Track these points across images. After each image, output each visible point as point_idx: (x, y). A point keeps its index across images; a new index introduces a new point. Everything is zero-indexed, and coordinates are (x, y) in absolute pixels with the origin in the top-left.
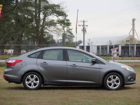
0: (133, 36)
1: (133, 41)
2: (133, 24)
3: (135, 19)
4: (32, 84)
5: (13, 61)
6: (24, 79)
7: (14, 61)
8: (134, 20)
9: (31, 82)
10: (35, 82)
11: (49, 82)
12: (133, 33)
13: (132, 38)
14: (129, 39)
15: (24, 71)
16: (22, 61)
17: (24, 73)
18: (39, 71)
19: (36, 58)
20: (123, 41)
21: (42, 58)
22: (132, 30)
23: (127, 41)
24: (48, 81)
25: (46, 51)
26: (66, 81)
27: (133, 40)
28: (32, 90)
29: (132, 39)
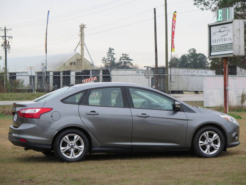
0: (82, 55)
1: (82, 64)
2: (82, 34)
3: (84, 26)
4: (72, 150)
5: (35, 111)
6: (58, 143)
7: (37, 111)
8: (82, 27)
9: (69, 147)
10: (76, 147)
11: (101, 147)
12: (82, 49)
13: (80, 58)
14: (75, 61)
15: (57, 128)
16: (52, 109)
17: (57, 132)
18: (83, 128)
19: (77, 104)
20: (64, 64)
21: (87, 104)
22: (80, 43)
23: (71, 64)
24: (100, 145)
25: (92, 91)
26: (130, 144)
27: (82, 61)
28: (72, 162)
29: (80, 60)
